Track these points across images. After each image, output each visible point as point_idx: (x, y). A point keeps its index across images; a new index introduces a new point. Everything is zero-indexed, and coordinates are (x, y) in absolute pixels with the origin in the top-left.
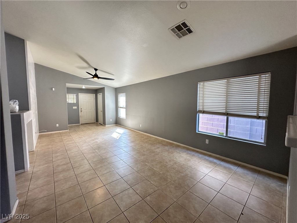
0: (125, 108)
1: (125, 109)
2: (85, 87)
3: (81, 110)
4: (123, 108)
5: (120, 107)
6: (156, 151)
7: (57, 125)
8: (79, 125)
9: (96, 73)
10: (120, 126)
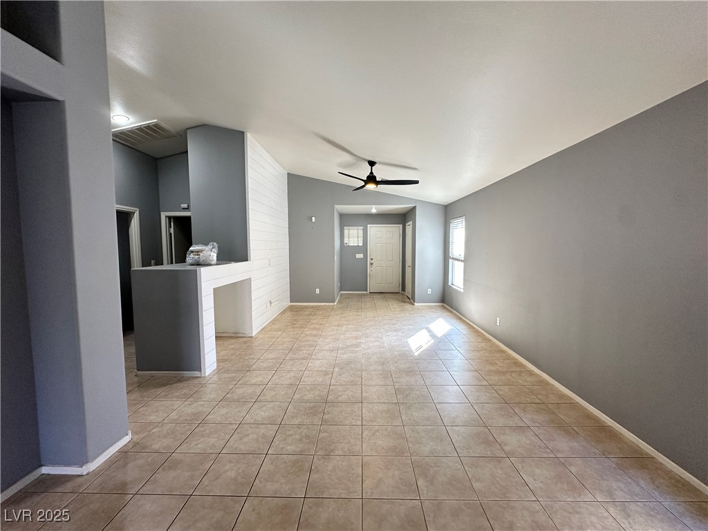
0: (461, 261)
1: (462, 264)
2: (375, 209)
3: (372, 262)
4: (458, 260)
5: (453, 259)
6: (500, 439)
7: (318, 291)
8: (366, 295)
9: (372, 173)
10: (451, 312)
